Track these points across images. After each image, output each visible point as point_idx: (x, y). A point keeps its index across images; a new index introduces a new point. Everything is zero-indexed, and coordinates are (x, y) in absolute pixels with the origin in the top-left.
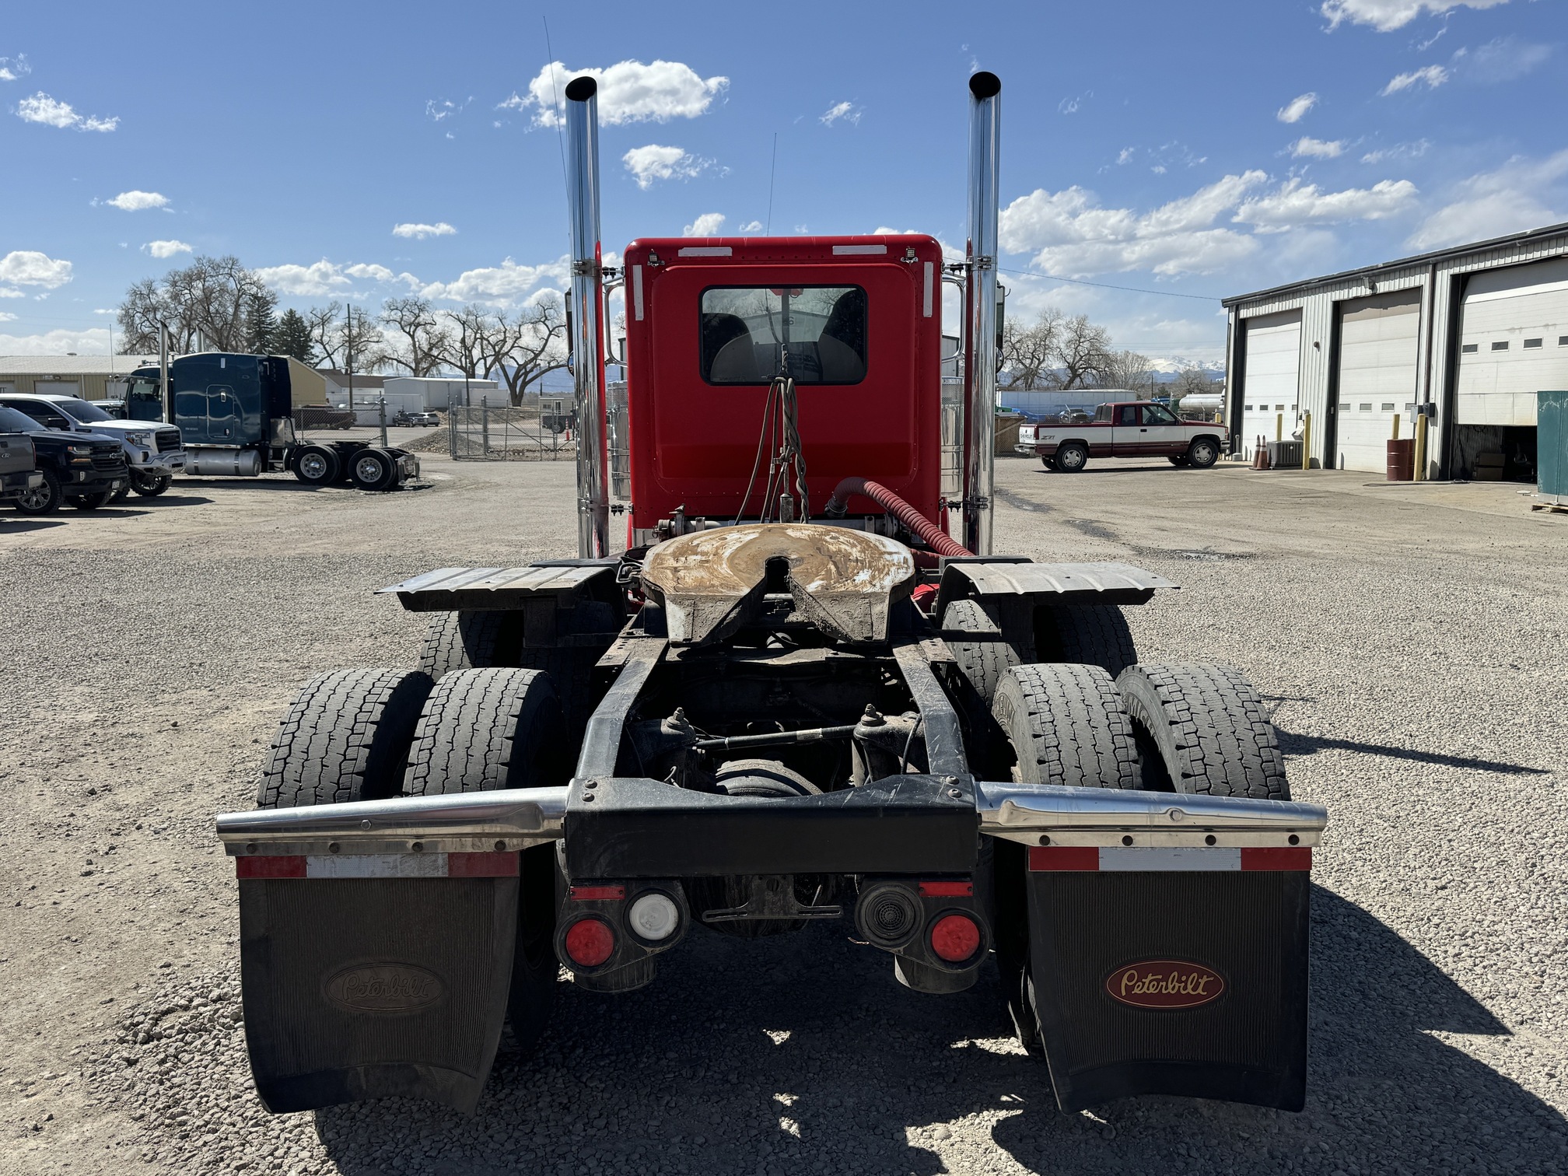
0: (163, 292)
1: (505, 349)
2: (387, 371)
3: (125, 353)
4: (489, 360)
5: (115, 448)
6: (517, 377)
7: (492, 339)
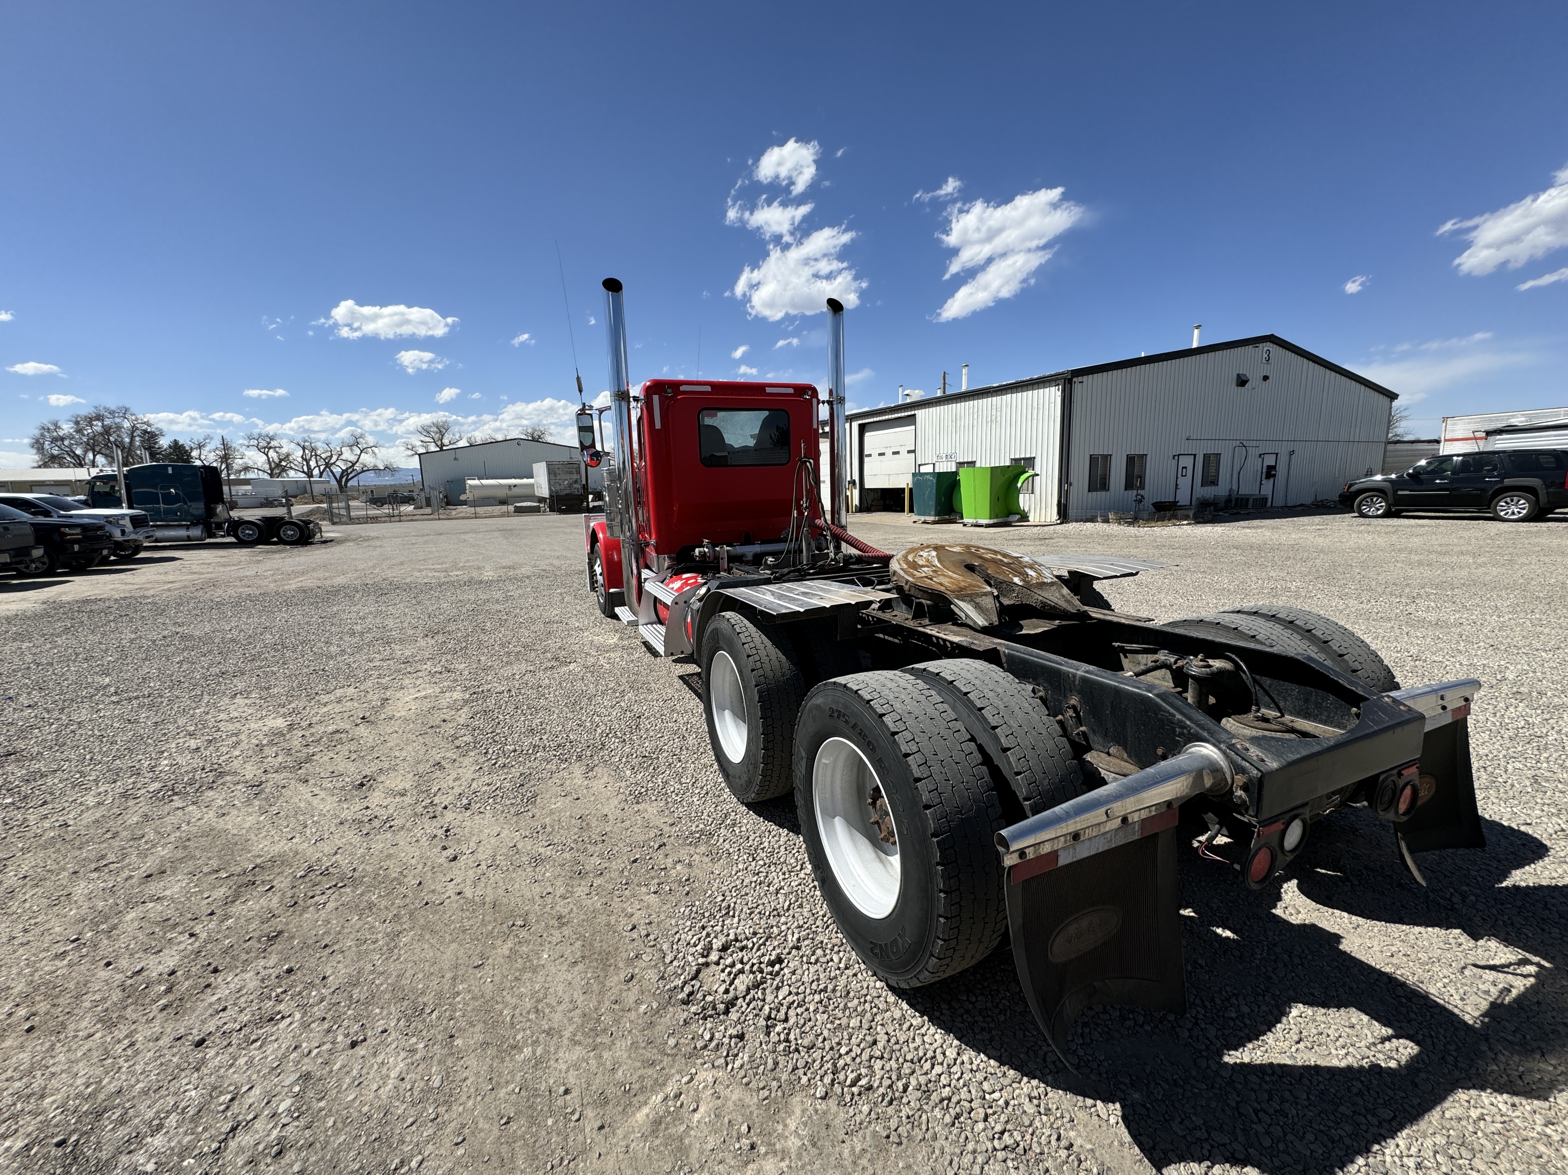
0: (67, 428)
1: (332, 461)
2: (250, 475)
3: (40, 467)
4: (322, 468)
5: (101, 528)
6: (342, 476)
7: (323, 456)
